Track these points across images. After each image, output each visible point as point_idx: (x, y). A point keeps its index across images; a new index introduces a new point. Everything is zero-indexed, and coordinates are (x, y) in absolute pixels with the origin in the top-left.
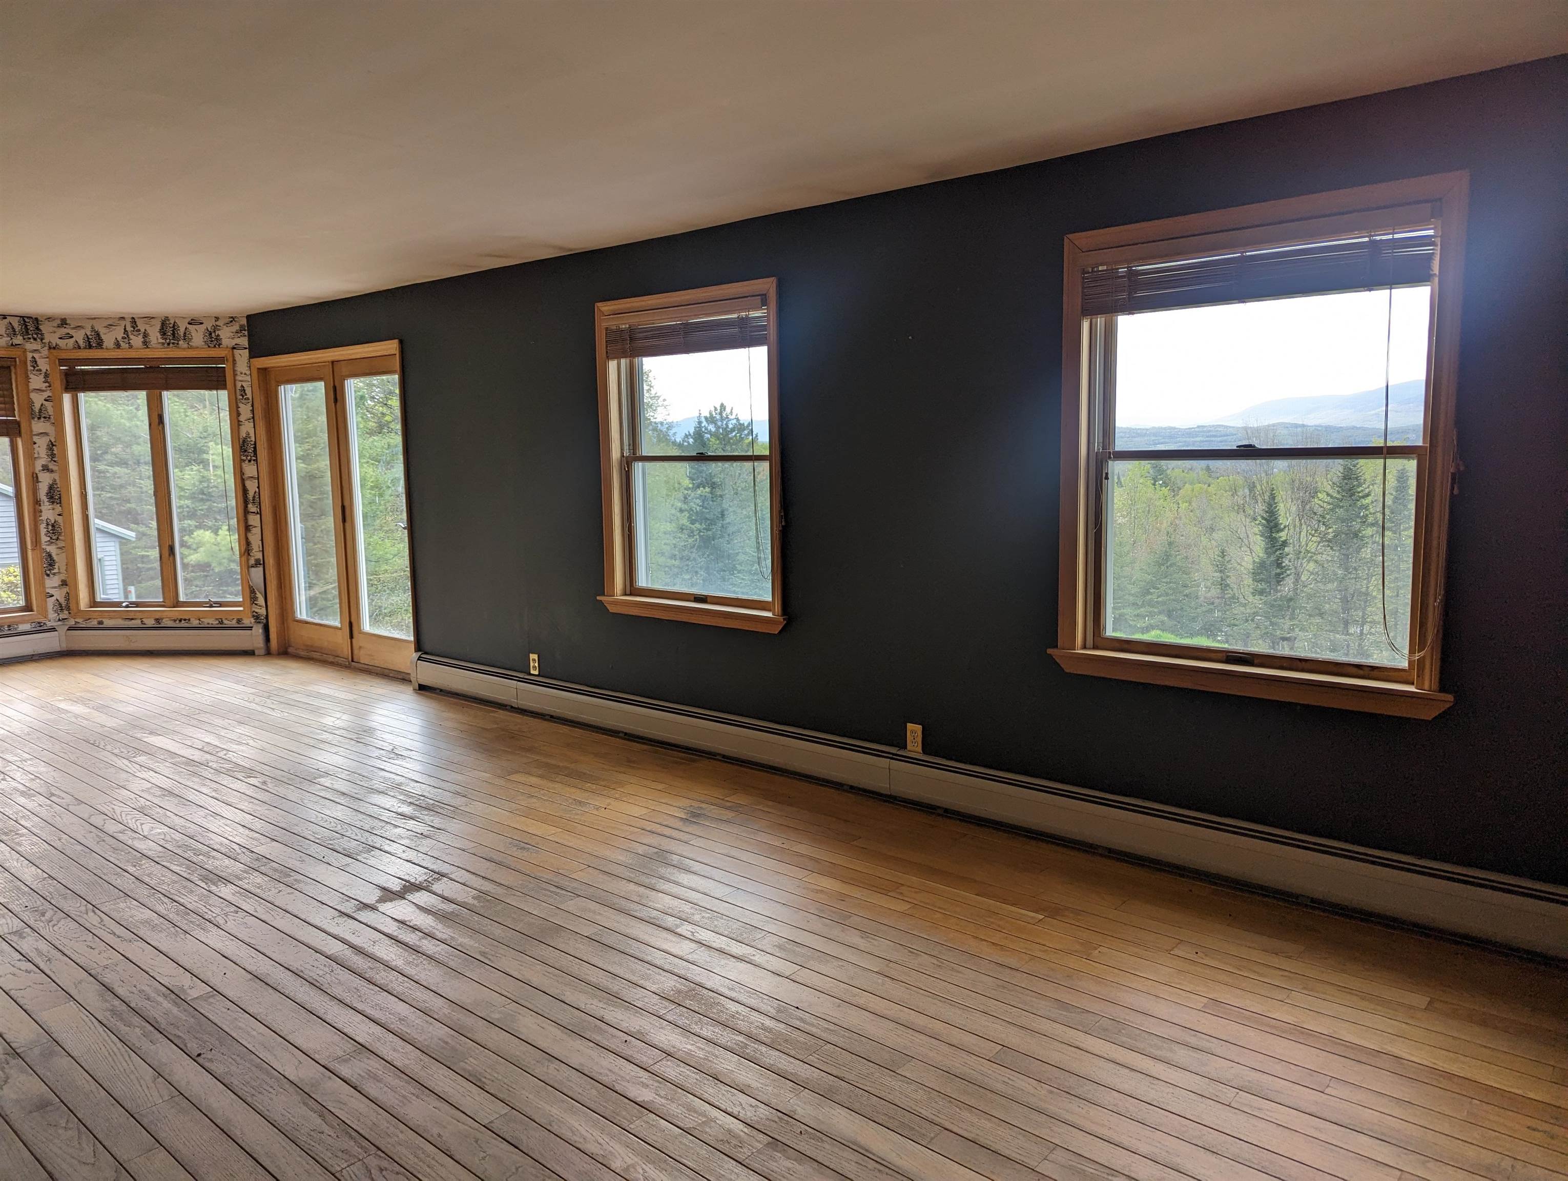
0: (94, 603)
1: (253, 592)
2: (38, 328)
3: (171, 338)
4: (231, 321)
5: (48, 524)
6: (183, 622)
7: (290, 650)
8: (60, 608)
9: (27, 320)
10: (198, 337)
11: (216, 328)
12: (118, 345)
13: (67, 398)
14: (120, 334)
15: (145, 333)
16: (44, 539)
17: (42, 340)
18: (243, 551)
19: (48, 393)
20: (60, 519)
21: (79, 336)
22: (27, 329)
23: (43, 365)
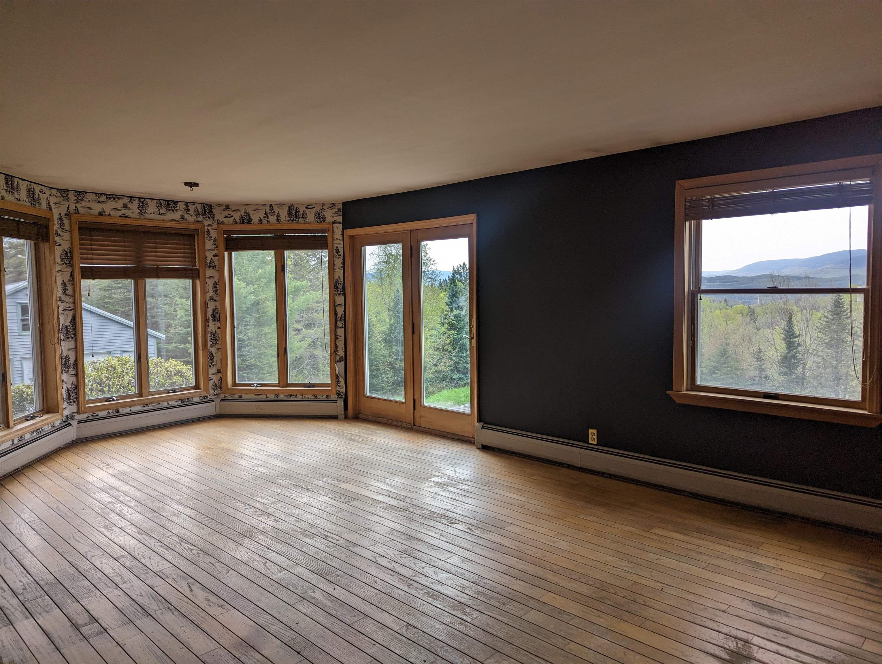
0: (235, 384)
1: (337, 377)
2: (211, 211)
3: (294, 217)
4: (333, 206)
5: (211, 334)
6: (292, 396)
7: (361, 416)
8: (216, 387)
9: (206, 206)
10: (311, 216)
11: (323, 210)
12: (260, 221)
13: (226, 254)
14: (262, 214)
15: (278, 214)
16: (209, 343)
17: (213, 218)
18: (333, 352)
19: (215, 252)
20: (218, 331)
21: (237, 216)
22: (205, 211)
23: (213, 234)
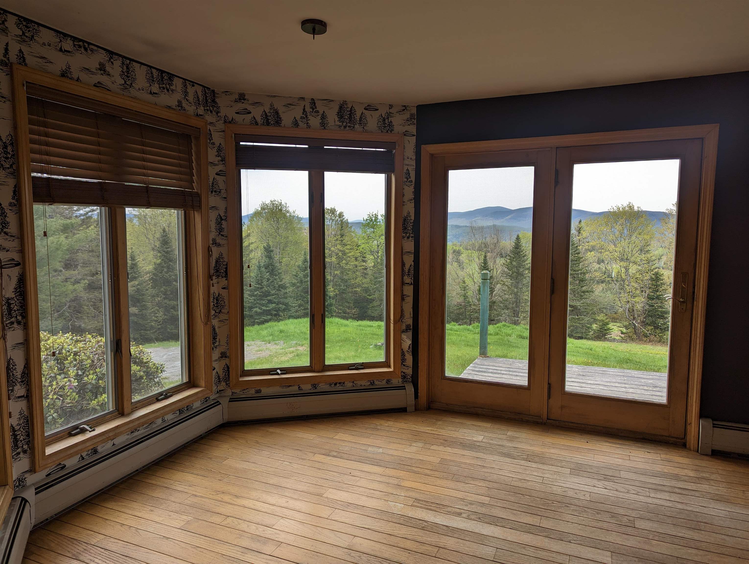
0: (243, 373)
2: (214, 101)
3: (349, 121)
4: (404, 110)
6: (338, 385)
7: (439, 406)
8: (219, 380)
9: (207, 91)
10: (373, 122)
11: (389, 115)
12: (296, 124)
14: (298, 113)
15: (323, 114)
17: (217, 113)
19: (221, 167)
20: (224, 293)
21: (257, 113)
22: (207, 101)
23: (217, 138)
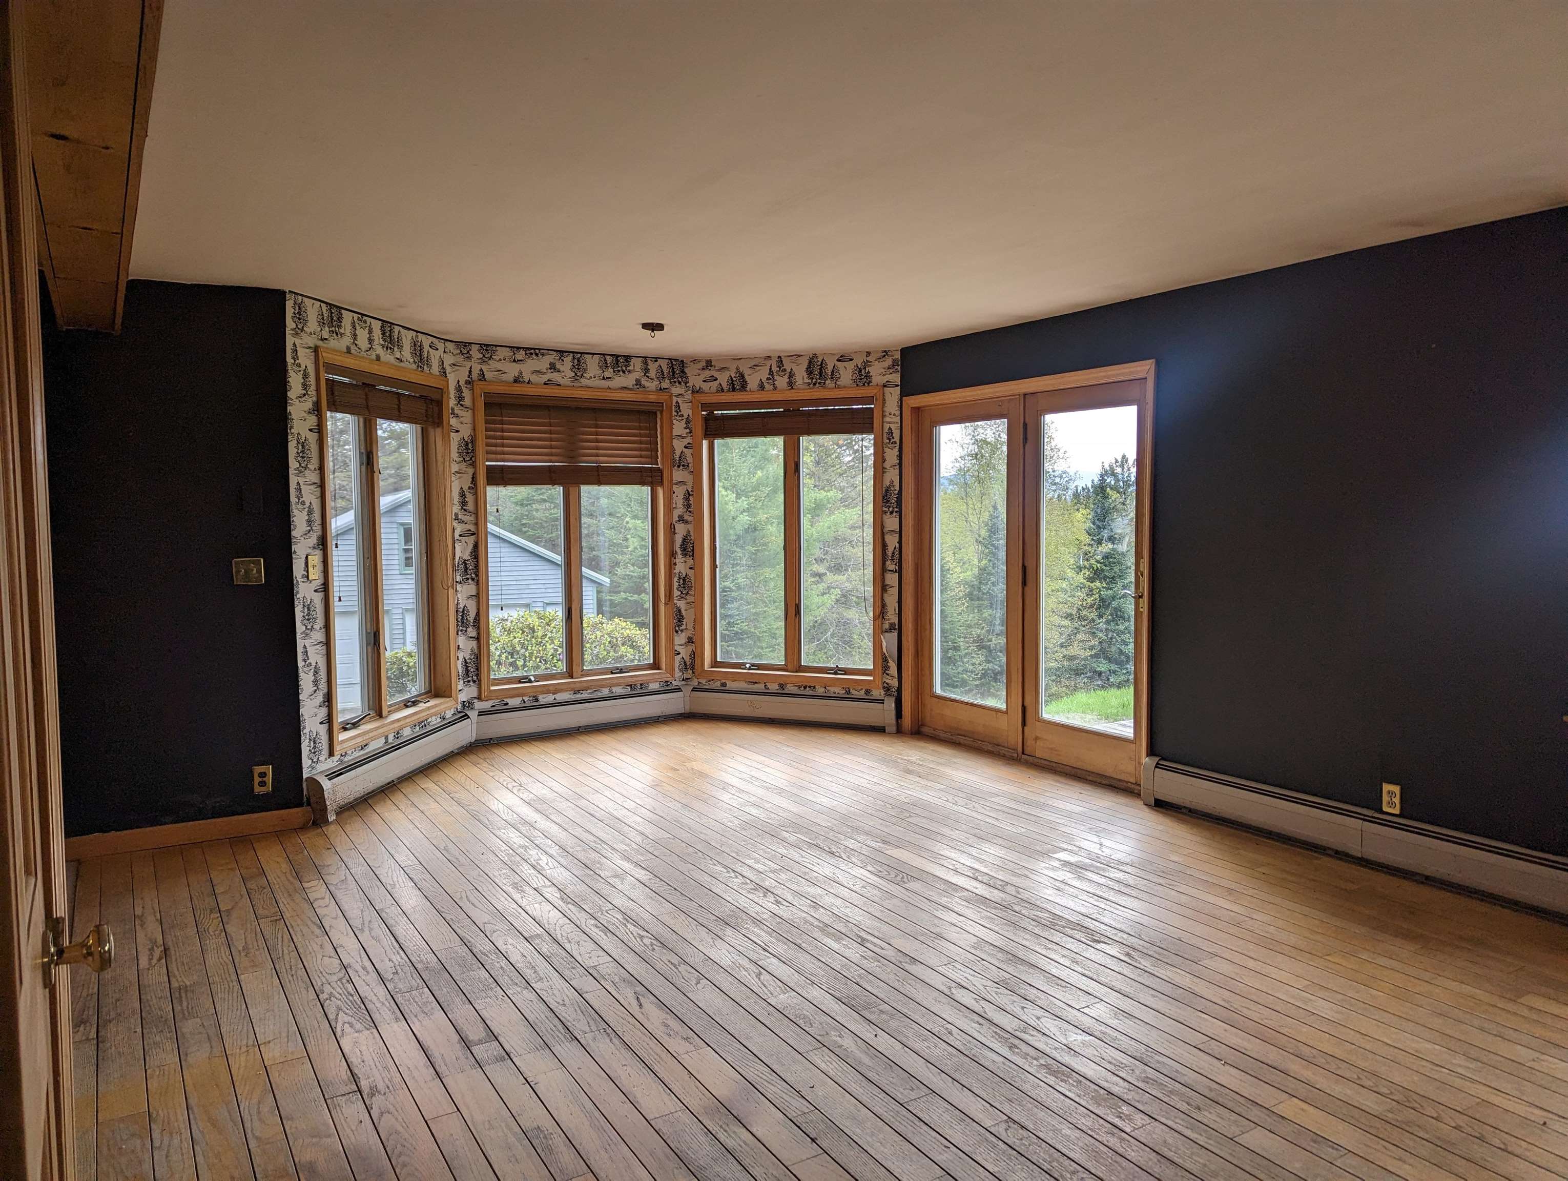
0: (715, 663)
1: (885, 660)
2: (683, 372)
3: (818, 377)
4: (884, 356)
5: (680, 578)
6: (808, 689)
7: (925, 730)
8: (685, 667)
9: (674, 363)
10: (846, 375)
11: (866, 364)
12: (762, 387)
13: (705, 443)
14: (764, 374)
15: (790, 373)
16: (677, 593)
17: (686, 383)
18: (877, 613)
19: (688, 440)
20: (691, 573)
21: (723, 379)
22: (674, 372)
23: (686, 410)
